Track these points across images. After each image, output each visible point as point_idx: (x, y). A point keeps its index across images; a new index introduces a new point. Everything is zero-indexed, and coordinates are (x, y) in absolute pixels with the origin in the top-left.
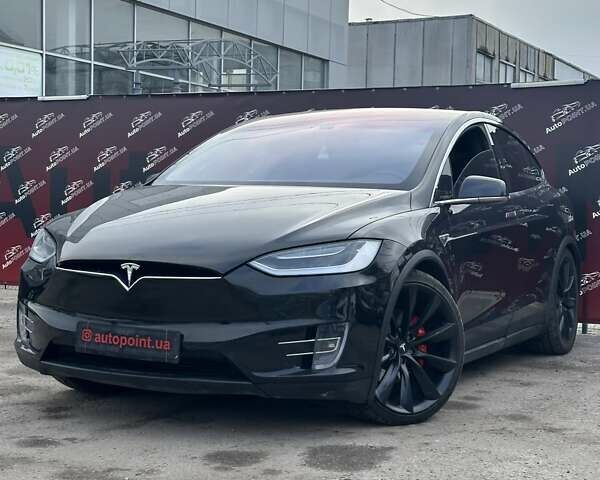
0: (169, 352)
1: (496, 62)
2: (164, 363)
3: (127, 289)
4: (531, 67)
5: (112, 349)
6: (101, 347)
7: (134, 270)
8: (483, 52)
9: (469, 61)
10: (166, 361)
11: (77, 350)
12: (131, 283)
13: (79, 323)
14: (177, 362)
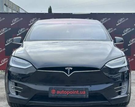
0: (85, 95)
1: (8, 7)
2: (84, 98)
3: (69, 76)
4: (15, 9)
5: (64, 95)
6: (60, 95)
7: (70, 69)
8: (5, 5)
9: (2, 7)
10: (84, 97)
11: (49, 97)
12: (70, 74)
13: (50, 88)
14: (88, 97)
